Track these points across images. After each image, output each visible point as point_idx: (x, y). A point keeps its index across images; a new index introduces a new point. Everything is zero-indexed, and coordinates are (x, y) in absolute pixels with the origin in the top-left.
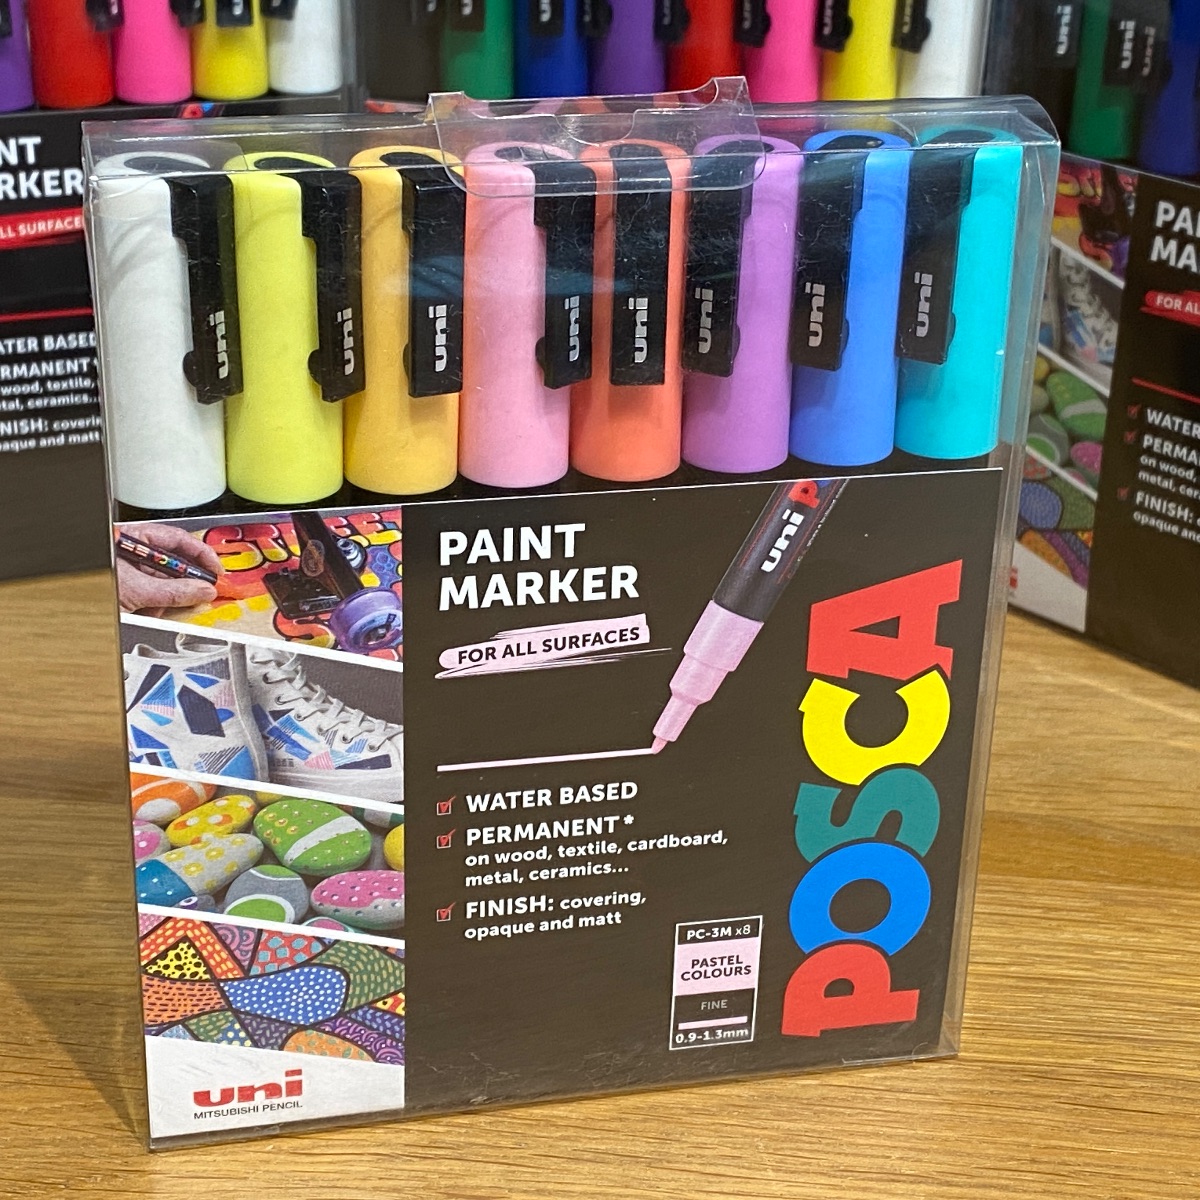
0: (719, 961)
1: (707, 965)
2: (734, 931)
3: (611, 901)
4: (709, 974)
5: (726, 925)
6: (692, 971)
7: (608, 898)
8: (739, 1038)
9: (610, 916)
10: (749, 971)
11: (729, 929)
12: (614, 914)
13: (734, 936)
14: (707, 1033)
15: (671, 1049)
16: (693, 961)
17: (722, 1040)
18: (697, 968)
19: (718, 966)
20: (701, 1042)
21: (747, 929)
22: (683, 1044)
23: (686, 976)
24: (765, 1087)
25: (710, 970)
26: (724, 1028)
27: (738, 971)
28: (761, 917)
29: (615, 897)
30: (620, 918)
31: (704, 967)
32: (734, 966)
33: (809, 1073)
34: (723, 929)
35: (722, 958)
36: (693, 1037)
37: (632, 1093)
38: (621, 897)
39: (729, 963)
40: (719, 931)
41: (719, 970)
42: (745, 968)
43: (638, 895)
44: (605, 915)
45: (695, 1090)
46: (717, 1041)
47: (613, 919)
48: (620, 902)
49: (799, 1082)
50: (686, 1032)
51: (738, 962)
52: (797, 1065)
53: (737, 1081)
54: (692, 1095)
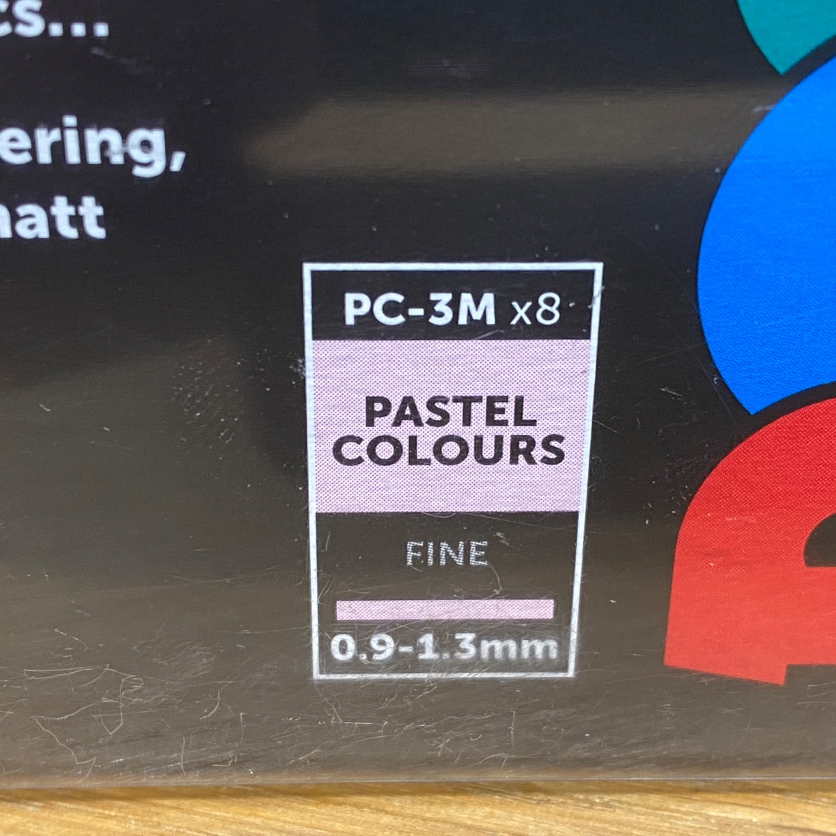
0: (455, 410)
1: (418, 423)
2: (504, 311)
3: (58, 149)
4: (424, 451)
5: (477, 284)
6: (368, 435)
7: (45, 138)
8: (535, 665)
9: (62, 208)
10: (560, 456)
11: (488, 299)
12: (75, 201)
13: (504, 329)
14: (428, 640)
15: (317, 675)
16: (371, 401)
17: (476, 663)
18: (383, 425)
19: (455, 426)
20: (412, 663)
21: (550, 305)
22: (354, 666)
23: (349, 450)
24: (608, 815)
25: (427, 437)
26: (485, 629)
27: (522, 450)
28: (598, 267)
29: (72, 138)
30: (101, 221)
31: (408, 426)
32: (508, 432)
33: (746, 789)
34: (466, 299)
35: (467, 402)
36: (384, 646)
37: (212, 794)
38: (94, 138)
39: (491, 421)
40: (455, 305)
41: (461, 442)
42: (546, 444)
43: (157, 137)
44: (47, 205)
45: (396, 803)
46: (465, 667)
47: (76, 221)
48: (94, 158)
49: (714, 811)
50: (362, 631)
51: (519, 421)
52: (708, 763)
53: (527, 789)
54: (386, 819)
